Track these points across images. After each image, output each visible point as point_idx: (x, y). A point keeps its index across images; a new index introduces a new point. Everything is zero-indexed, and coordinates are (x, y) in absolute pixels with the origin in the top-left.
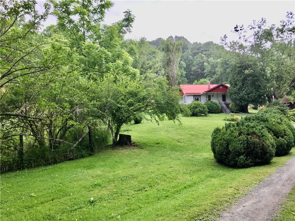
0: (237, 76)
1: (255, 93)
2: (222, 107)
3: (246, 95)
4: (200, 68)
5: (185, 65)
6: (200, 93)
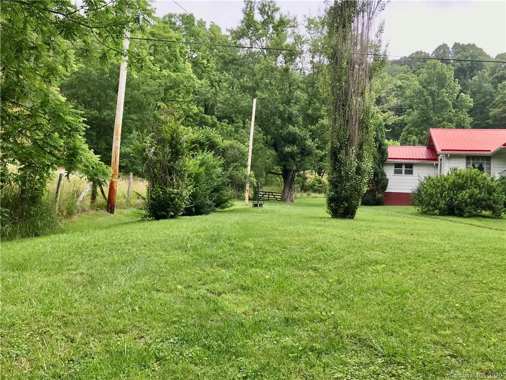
5: (470, 102)
6: (490, 151)
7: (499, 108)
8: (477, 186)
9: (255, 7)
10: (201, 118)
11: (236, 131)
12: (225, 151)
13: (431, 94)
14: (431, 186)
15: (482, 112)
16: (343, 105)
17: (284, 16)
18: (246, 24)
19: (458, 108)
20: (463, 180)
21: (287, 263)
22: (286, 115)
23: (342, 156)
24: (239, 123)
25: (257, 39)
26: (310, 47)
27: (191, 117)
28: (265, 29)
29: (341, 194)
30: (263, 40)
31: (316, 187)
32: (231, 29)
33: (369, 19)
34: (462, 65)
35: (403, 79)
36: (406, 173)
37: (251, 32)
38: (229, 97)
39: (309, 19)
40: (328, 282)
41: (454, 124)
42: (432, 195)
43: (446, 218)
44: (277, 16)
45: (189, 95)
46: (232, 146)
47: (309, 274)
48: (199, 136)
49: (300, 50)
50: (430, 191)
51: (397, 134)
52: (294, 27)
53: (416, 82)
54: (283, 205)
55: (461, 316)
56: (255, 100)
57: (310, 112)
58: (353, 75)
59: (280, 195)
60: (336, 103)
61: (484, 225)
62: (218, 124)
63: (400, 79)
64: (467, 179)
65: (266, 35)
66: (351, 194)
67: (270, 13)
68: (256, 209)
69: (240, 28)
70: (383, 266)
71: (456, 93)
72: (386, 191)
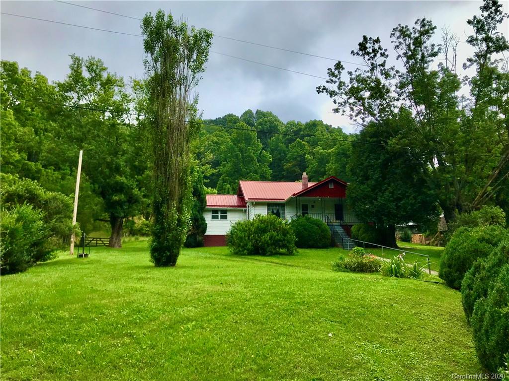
0: (369, 156)
1: (415, 198)
2: (335, 233)
3: (393, 201)
4: (299, 165)
5: (270, 158)
6: (284, 199)
7: (290, 163)
8: (276, 230)
9: (82, 65)
10: (24, 164)
11: (63, 178)
12: (47, 203)
13: (241, 150)
14: (240, 230)
15: (279, 166)
16: (164, 164)
17: (111, 75)
18: (73, 79)
19: (261, 162)
20: (264, 225)
21: (103, 332)
22: (114, 166)
23: (164, 209)
24: (66, 170)
25: (85, 94)
26: (136, 105)
27: (12, 164)
28: (93, 86)
29: (163, 244)
30: (91, 96)
31: (144, 231)
32: (58, 82)
33: (186, 91)
34: (263, 128)
35: (218, 136)
36: (221, 218)
37: (79, 87)
38: (54, 146)
39: (135, 81)
40: (142, 348)
41: (259, 175)
42: (241, 238)
43: (253, 257)
44: (105, 75)
45: (10, 142)
46: (55, 198)
47: (123, 342)
48: (17, 188)
49: (127, 108)
50: (239, 234)
51: (215, 182)
52: (121, 86)
53: (228, 140)
54: (111, 251)
55: (255, 367)
56: (81, 152)
57: (136, 163)
58: (172, 138)
59: (109, 240)
60: (158, 162)
61: (281, 262)
62: (43, 171)
63: (217, 136)
64: (268, 225)
65: (94, 91)
66: (172, 244)
67: (97, 72)
68: (80, 260)
69: (67, 83)
70: (194, 323)
71: (259, 150)
72: (205, 234)
